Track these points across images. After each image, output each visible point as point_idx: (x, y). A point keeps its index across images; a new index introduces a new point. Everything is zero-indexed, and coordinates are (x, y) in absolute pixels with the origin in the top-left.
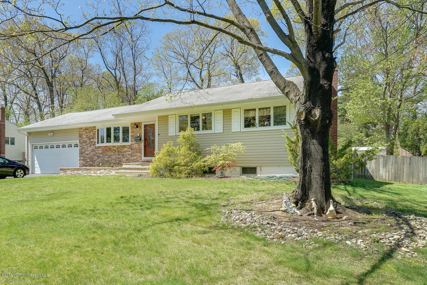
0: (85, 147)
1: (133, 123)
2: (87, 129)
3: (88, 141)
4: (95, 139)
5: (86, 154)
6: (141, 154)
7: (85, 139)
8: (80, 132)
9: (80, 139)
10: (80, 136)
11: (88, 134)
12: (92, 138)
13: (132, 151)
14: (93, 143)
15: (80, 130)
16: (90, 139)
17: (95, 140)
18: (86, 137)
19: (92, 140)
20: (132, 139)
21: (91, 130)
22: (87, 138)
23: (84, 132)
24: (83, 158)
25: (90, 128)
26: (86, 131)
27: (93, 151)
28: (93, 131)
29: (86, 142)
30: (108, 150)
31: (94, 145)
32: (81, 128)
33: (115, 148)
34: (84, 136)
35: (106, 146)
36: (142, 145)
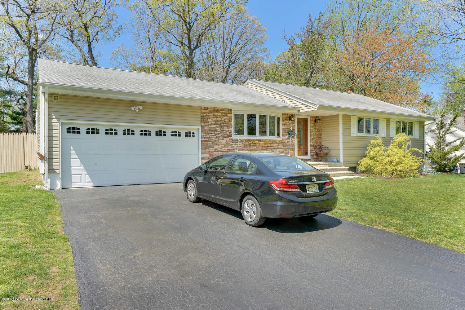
0: (214, 138)
1: (285, 114)
2: (218, 111)
3: (219, 130)
4: (232, 127)
5: (216, 149)
6: (294, 151)
7: (213, 126)
8: (204, 113)
9: (203, 124)
10: (204, 120)
11: (218, 119)
12: (227, 126)
13: (284, 148)
14: (228, 133)
15: (203, 111)
16: (222, 127)
17: (231, 129)
18: (214, 122)
19: (226, 129)
20: (283, 133)
21: (225, 113)
22: (217, 124)
23: (211, 115)
24: (209, 156)
25: (223, 110)
26: (216, 114)
27: (227, 145)
28: (228, 115)
29: (215, 131)
30: (252, 144)
31: (229, 136)
32: (206, 108)
33: (262, 143)
34: (210, 121)
35: (249, 140)
36: (296, 141)
